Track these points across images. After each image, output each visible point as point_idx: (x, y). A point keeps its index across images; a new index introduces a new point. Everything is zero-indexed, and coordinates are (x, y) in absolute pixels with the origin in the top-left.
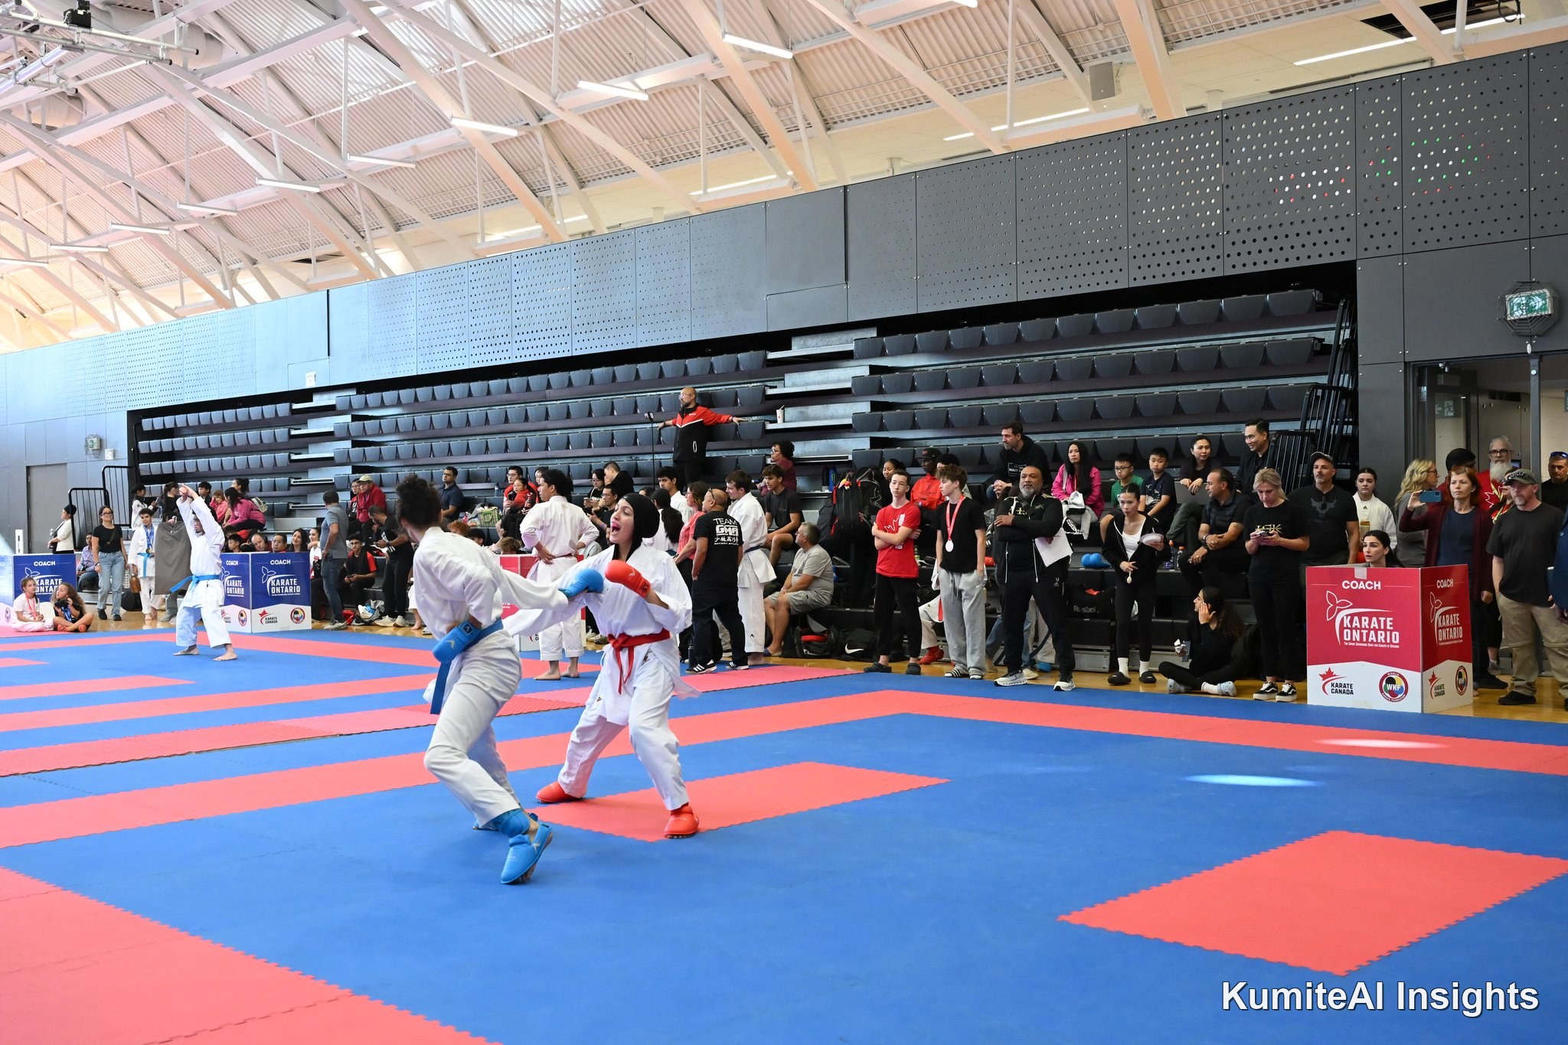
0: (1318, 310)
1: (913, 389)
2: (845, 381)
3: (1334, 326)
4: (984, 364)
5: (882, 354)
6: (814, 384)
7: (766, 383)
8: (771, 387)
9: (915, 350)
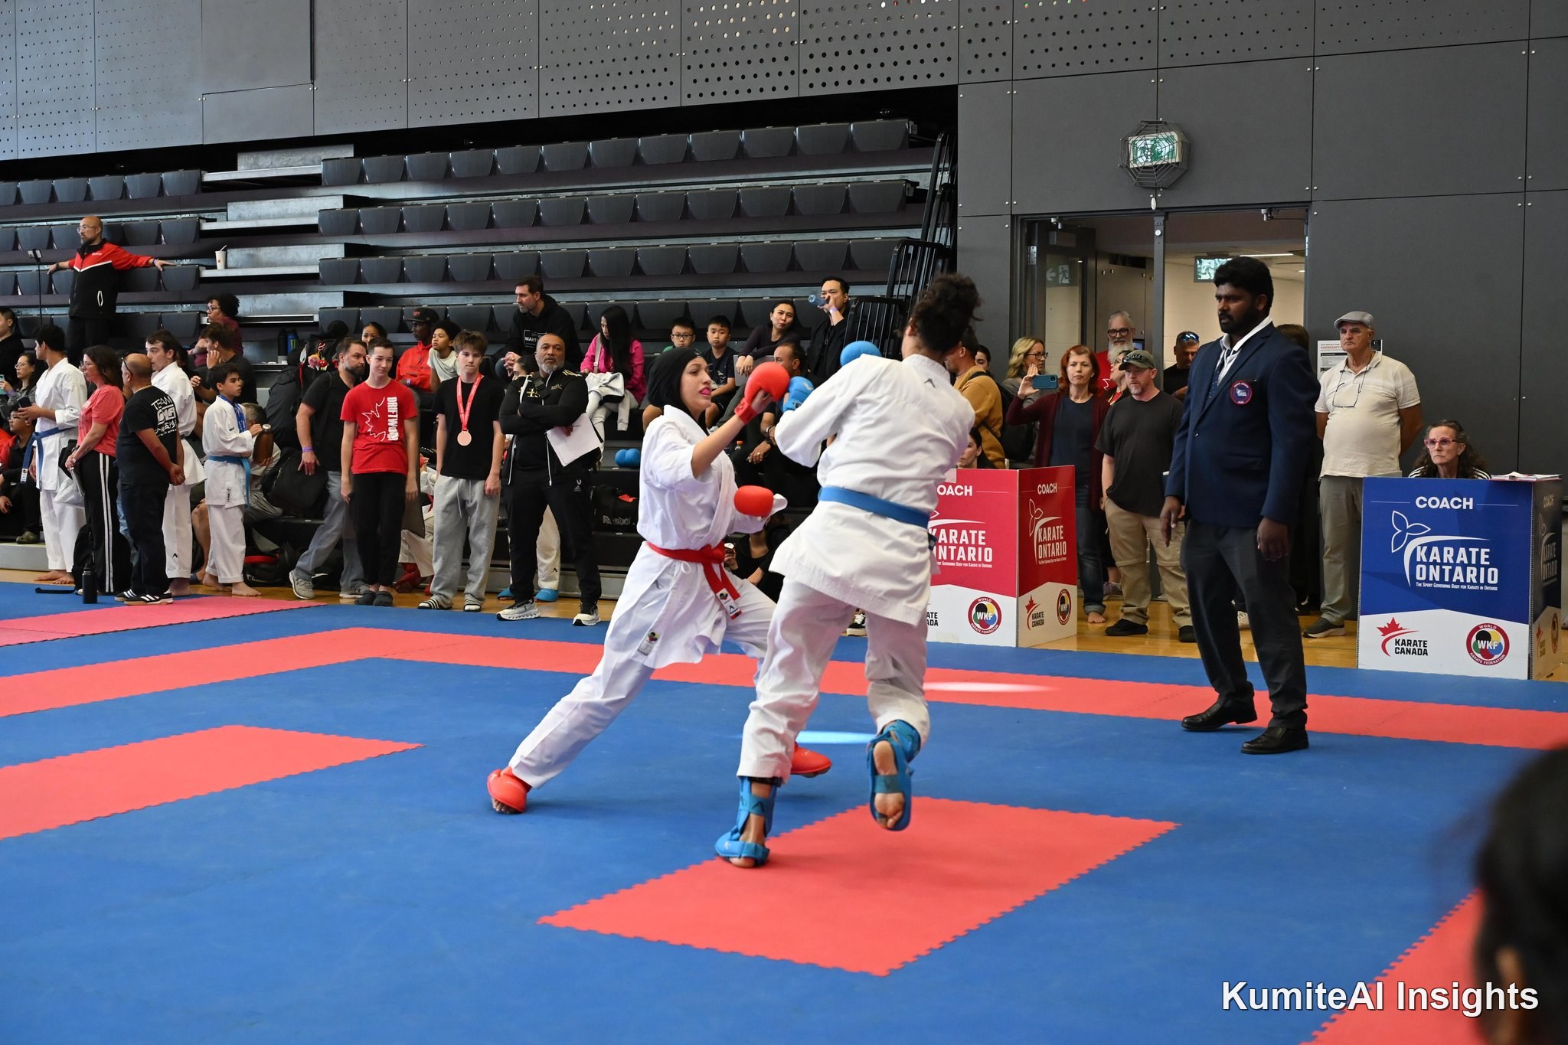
0: (912, 145)
1: (401, 229)
2: (310, 215)
3: (930, 166)
4: (496, 199)
5: (360, 181)
6: (268, 217)
7: (202, 215)
8: (209, 220)
9: (404, 178)
